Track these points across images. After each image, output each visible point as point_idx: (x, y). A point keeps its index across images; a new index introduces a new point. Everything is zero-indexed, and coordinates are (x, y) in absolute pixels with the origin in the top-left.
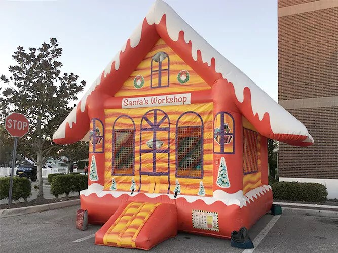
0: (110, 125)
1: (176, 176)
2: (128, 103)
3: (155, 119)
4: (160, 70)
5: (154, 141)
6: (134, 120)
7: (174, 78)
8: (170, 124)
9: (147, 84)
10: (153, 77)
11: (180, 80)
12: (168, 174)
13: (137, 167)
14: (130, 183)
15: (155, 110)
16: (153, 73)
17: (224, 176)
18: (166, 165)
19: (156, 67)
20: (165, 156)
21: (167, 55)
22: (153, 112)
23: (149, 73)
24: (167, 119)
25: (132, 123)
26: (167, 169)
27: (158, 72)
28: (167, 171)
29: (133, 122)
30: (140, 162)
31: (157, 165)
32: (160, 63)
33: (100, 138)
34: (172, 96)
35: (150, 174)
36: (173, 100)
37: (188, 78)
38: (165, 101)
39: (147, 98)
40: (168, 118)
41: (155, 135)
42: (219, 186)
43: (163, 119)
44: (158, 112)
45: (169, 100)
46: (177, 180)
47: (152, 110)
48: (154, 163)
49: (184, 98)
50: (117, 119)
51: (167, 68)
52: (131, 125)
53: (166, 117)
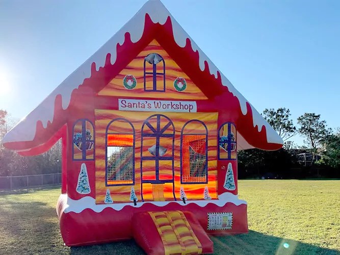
0: (102, 128)
1: (182, 183)
3: (158, 124)
4: (155, 73)
5: (157, 148)
6: (134, 124)
8: (175, 131)
9: (140, 86)
10: (146, 79)
11: (177, 87)
12: (172, 181)
13: (138, 175)
15: (159, 116)
16: (146, 75)
17: (231, 180)
18: (170, 173)
19: (149, 69)
20: (169, 163)
21: (162, 58)
22: (156, 117)
23: (142, 74)
24: (171, 126)
25: (132, 128)
26: (171, 177)
27: (152, 75)
28: (171, 179)
29: (133, 126)
30: (141, 170)
31: (161, 172)
32: (155, 65)
33: (91, 143)
34: (178, 103)
35: (152, 182)
36: (179, 107)
37: (185, 86)
38: (170, 107)
39: (149, 101)
40: (173, 125)
41: (158, 142)
42: (227, 189)
44: (161, 117)
45: (175, 106)
46: (183, 187)
47: (155, 115)
48: (157, 171)
49: (190, 106)
50: (112, 122)
51: (163, 72)
52: (130, 130)
53: (171, 123)
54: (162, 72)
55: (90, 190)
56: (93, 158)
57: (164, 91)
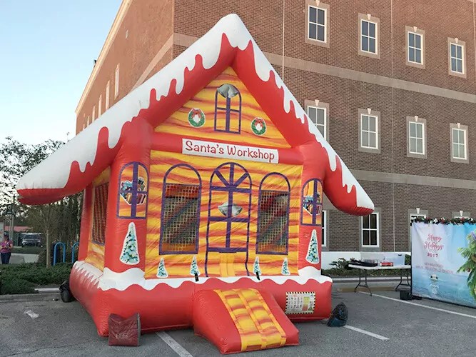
0: (158, 175)
1: (257, 253)
2: (193, 147)
3: (232, 176)
4: (228, 109)
5: (230, 206)
6: (200, 173)
8: (251, 185)
9: (209, 123)
10: (218, 115)
11: (254, 129)
12: (246, 250)
13: (202, 241)
14: (189, 264)
15: (233, 164)
16: (218, 110)
18: (244, 238)
19: (221, 103)
20: (243, 226)
21: (237, 92)
22: (229, 166)
23: (212, 108)
24: (247, 178)
25: (198, 178)
26: (244, 244)
27: (225, 111)
28: (245, 246)
29: (198, 175)
30: (207, 235)
31: (232, 238)
32: (229, 100)
33: (143, 195)
34: (256, 149)
35: (221, 251)
36: (258, 155)
37: (264, 128)
38: (247, 154)
39: (221, 145)
40: (250, 177)
41: (231, 198)
43: (243, 178)
44: (235, 166)
45: (252, 154)
46: (258, 258)
47: (227, 163)
48: (228, 236)
49: (271, 155)
50: (172, 168)
51: (238, 109)
52: (195, 180)
53: (247, 175)
55: (138, 259)
56: (144, 216)
57: (239, 133)
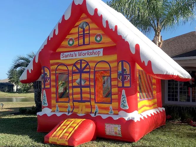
0: (54, 70)
1: (95, 103)
2: (64, 56)
3: (81, 66)
4: (84, 34)
5: (81, 80)
7: (93, 39)
8: (90, 69)
9: (76, 43)
10: (79, 38)
11: (96, 40)
12: (90, 101)
13: (71, 97)
14: (67, 107)
15: (81, 60)
16: (79, 36)
17: (124, 102)
18: (88, 96)
19: (81, 32)
20: (87, 89)
22: (80, 61)
23: (77, 36)
24: (88, 66)
27: (82, 35)
29: (67, 68)
30: (73, 94)
31: (83, 95)
32: (84, 30)
33: (48, 79)
34: (91, 51)
35: (79, 101)
36: (92, 54)
37: (101, 38)
38: (87, 54)
39: (76, 52)
41: (81, 76)
42: (122, 108)
43: (86, 66)
45: (89, 54)
46: (96, 105)
48: (81, 94)
49: (99, 52)
50: (58, 66)
52: (66, 70)
53: (88, 64)
54: (88, 32)
55: (47, 104)
56: (49, 87)
57: (89, 44)
